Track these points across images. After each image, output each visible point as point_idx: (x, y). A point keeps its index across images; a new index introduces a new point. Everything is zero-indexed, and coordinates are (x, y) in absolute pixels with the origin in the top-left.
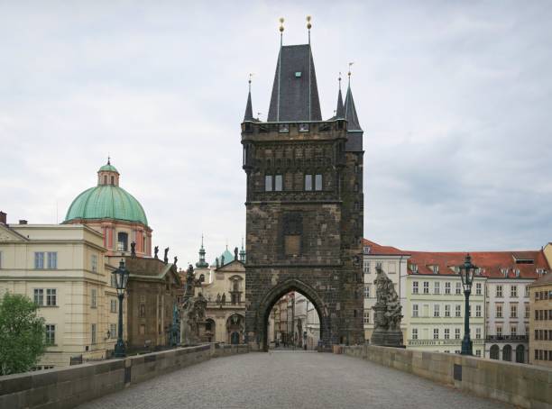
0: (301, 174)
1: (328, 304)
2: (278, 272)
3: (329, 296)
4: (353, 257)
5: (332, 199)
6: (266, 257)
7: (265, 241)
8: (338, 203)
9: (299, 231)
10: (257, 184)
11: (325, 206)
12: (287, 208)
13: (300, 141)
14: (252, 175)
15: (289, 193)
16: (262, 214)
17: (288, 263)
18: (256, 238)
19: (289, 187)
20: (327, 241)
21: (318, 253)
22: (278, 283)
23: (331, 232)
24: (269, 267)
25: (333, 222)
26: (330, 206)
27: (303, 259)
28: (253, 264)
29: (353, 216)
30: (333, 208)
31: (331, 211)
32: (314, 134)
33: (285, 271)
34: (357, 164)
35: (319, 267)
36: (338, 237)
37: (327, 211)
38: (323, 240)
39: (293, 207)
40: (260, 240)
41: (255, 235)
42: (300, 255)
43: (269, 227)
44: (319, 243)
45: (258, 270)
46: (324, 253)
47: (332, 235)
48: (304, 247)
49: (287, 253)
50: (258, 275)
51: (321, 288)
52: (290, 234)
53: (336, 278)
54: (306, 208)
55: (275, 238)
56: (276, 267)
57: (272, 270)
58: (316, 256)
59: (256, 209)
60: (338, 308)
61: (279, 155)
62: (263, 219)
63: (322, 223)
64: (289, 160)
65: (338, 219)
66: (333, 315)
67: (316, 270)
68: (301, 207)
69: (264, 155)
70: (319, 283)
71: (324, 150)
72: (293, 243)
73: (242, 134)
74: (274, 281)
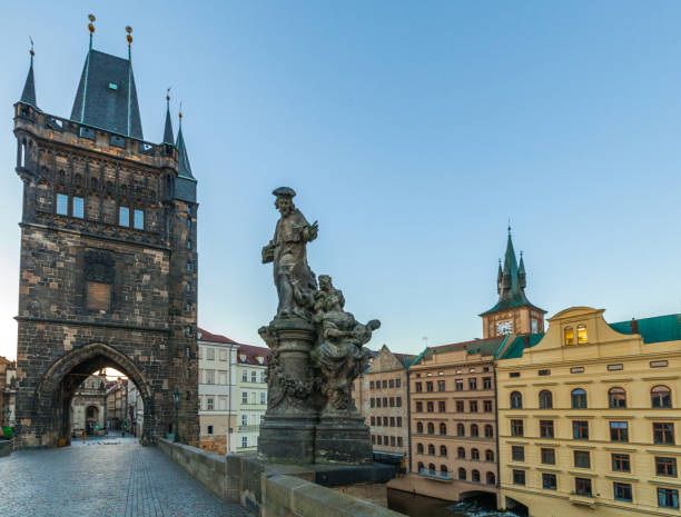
0: (113, 202)
1: (151, 381)
2: (75, 331)
3: (152, 369)
4: (186, 327)
5: (157, 243)
6: (54, 308)
7: (54, 285)
8: (165, 250)
9: (108, 278)
10: (42, 200)
11: (146, 251)
12: (90, 243)
13: (112, 157)
14: (32, 185)
15: (94, 223)
16: (49, 244)
17: (91, 319)
18: (39, 279)
19: (94, 215)
20: (149, 298)
21: (137, 311)
22: (75, 348)
23: (157, 287)
24: (60, 322)
25: (159, 274)
26: (154, 252)
27: (115, 317)
28: (32, 317)
29: (186, 277)
30: (159, 256)
31: (156, 259)
32: (133, 153)
33: (87, 332)
34: (190, 218)
35: (137, 329)
36: (165, 294)
37: (149, 259)
38: (144, 295)
39: (100, 244)
40: (45, 282)
41: (36, 274)
42: (111, 311)
43: (62, 265)
44: (139, 298)
45: (40, 327)
46: (145, 313)
47: (157, 291)
48: (116, 301)
49: (91, 306)
50: (41, 332)
51: (141, 359)
52: (94, 280)
53: (163, 347)
54: (120, 248)
55: (70, 282)
56: (71, 324)
57: (65, 328)
58: (134, 315)
59: (38, 236)
60: (165, 386)
61: (79, 169)
62: (51, 252)
63: (143, 272)
64: (93, 179)
65: (165, 271)
66: (158, 396)
67: (134, 333)
68: (111, 246)
69: (53, 162)
70: (138, 352)
71: (146, 180)
72: (99, 293)
73: (16, 119)
74: (68, 344)
